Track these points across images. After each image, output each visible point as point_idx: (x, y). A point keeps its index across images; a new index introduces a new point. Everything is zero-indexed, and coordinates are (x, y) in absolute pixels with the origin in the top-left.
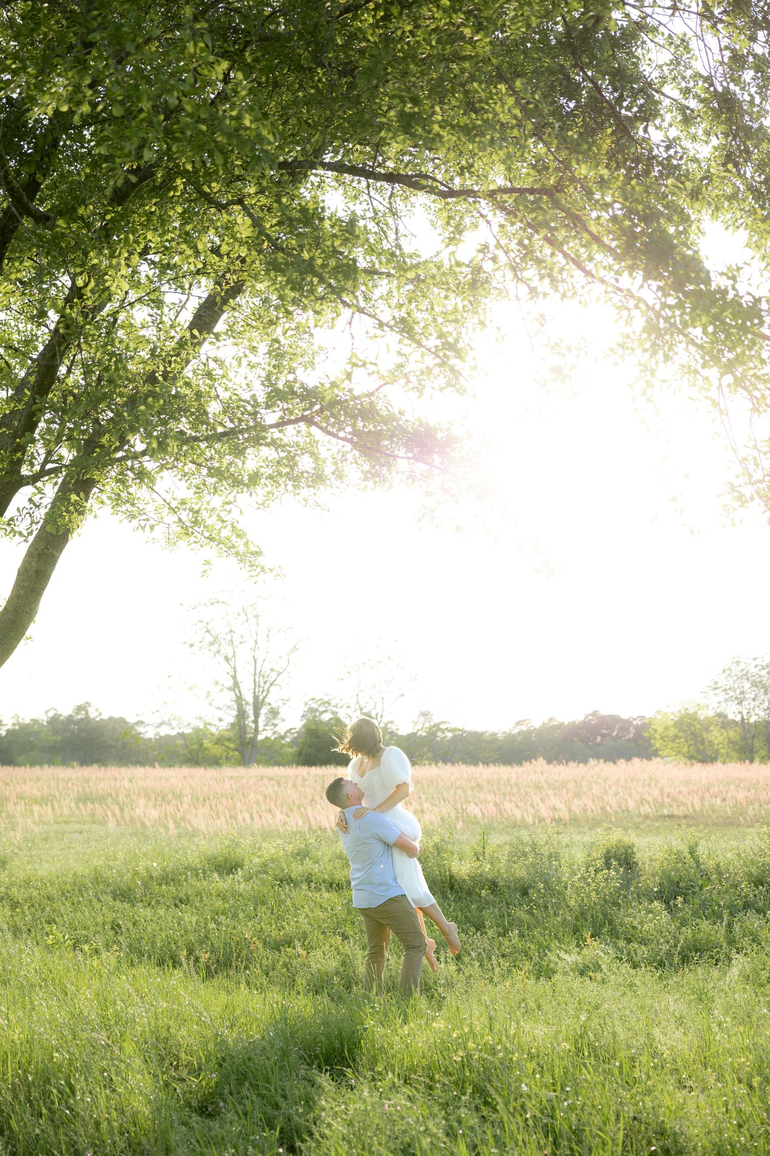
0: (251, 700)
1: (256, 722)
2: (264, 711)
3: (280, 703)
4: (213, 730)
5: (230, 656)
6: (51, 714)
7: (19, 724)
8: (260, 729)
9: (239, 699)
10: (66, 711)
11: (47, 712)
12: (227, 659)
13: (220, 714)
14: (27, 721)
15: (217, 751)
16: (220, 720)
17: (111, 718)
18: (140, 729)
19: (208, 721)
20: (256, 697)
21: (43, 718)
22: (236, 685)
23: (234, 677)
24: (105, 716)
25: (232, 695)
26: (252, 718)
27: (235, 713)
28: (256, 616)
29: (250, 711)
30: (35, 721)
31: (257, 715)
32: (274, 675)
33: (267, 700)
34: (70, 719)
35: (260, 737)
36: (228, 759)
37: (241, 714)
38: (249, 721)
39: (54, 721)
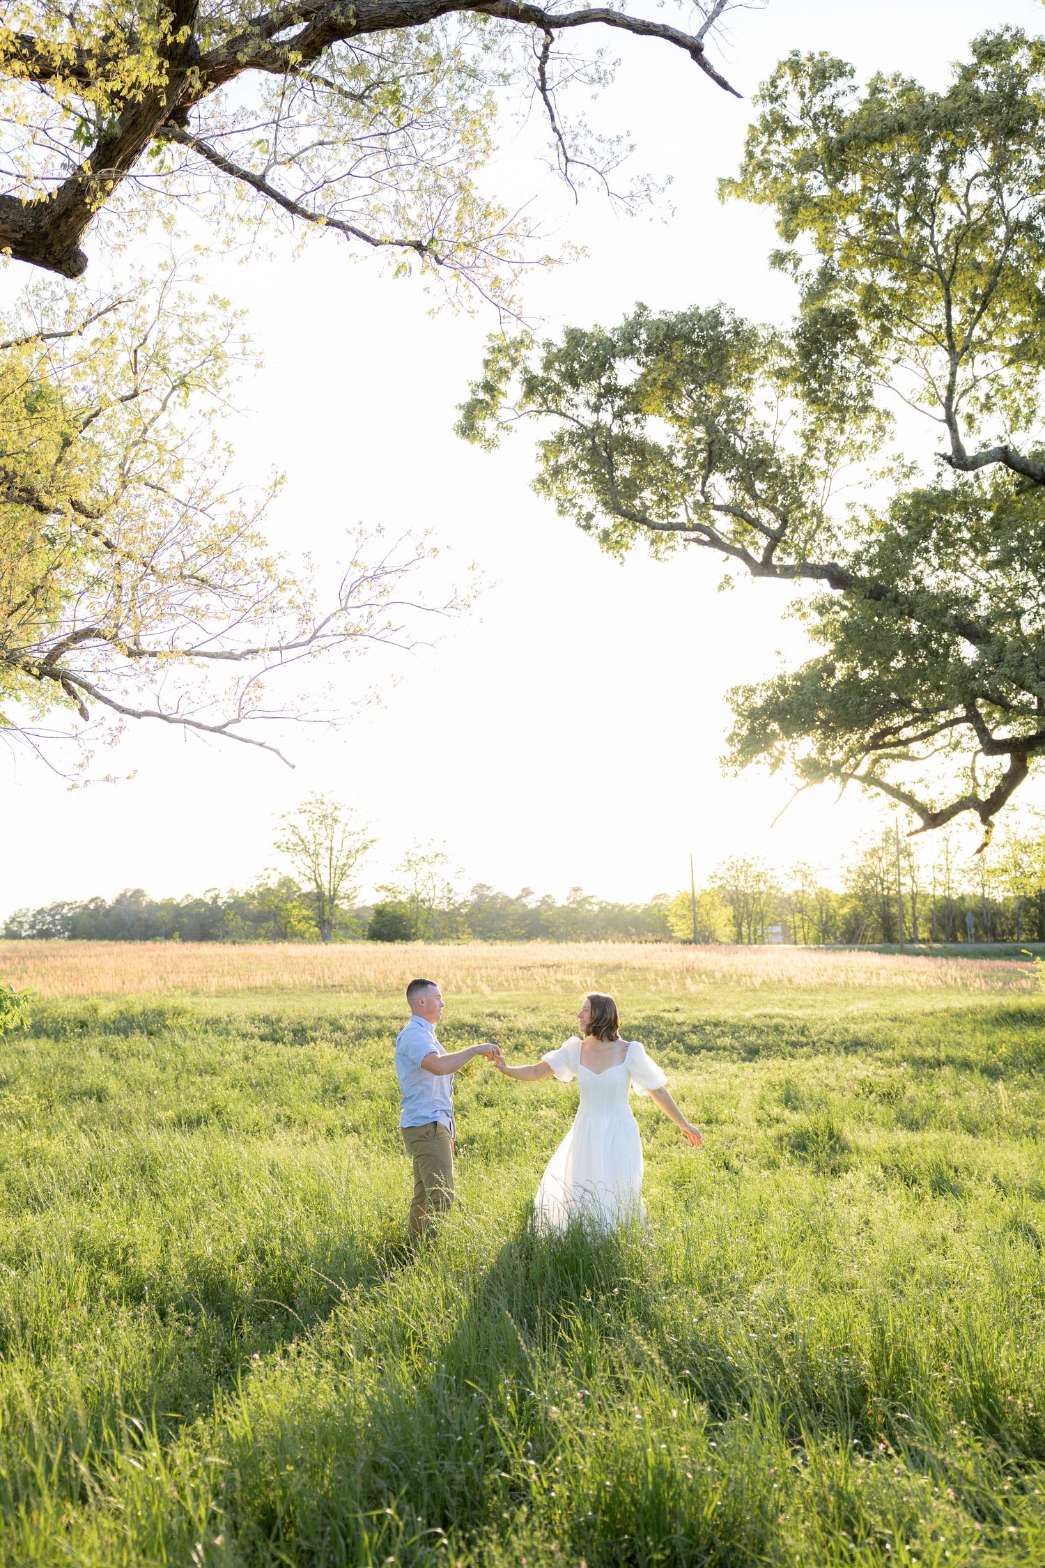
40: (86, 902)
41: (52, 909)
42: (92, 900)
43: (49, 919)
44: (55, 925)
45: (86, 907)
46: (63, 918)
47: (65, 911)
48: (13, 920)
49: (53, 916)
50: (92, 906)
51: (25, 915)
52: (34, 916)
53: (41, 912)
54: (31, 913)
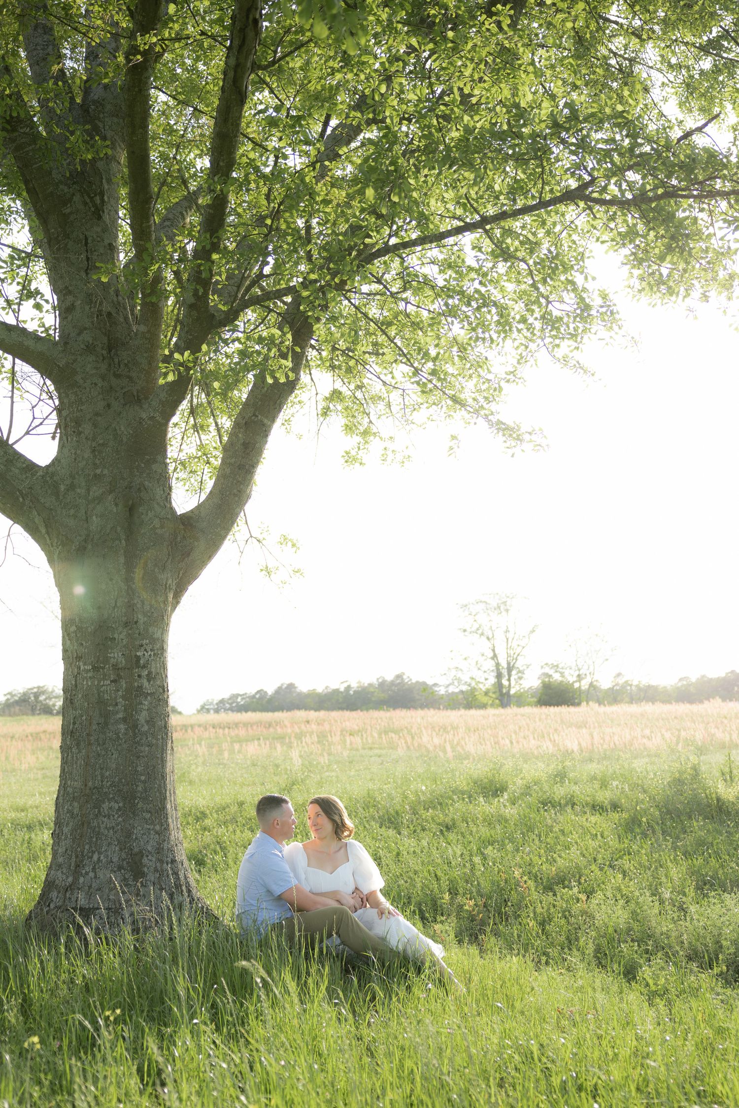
0: (505, 666)
1: (509, 680)
2: (514, 672)
3: (525, 667)
4: (481, 686)
5: (490, 636)
6: (380, 680)
7: (361, 687)
8: (512, 685)
9: (498, 665)
10: (389, 677)
11: (378, 679)
12: (488, 638)
13: (486, 675)
14: (366, 685)
15: (485, 700)
16: (486, 679)
17: (417, 682)
18: (436, 689)
19: (478, 680)
20: (509, 664)
21: (375, 681)
22: (495, 656)
23: (494, 650)
24: (414, 681)
25: (493, 663)
26: (507, 677)
27: (495, 674)
28: (507, 610)
29: (505, 672)
30: (370, 685)
31: (510, 675)
32: (520, 648)
33: (516, 665)
34: (392, 683)
35: (512, 692)
36: (492, 705)
37: (499, 676)
38: (505, 682)
39: (382, 684)
40: (253, 692)
41: (230, 699)
42: (258, 692)
43: (228, 706)
45: (254, 697)
46: (239, 704)
47: (239, 700)
48: (203, 706)
49: (231, 704)
50: (257, 696)
51: (211, 704)
52: (217, 704)
53: (222, 701)
54: (215, 702)
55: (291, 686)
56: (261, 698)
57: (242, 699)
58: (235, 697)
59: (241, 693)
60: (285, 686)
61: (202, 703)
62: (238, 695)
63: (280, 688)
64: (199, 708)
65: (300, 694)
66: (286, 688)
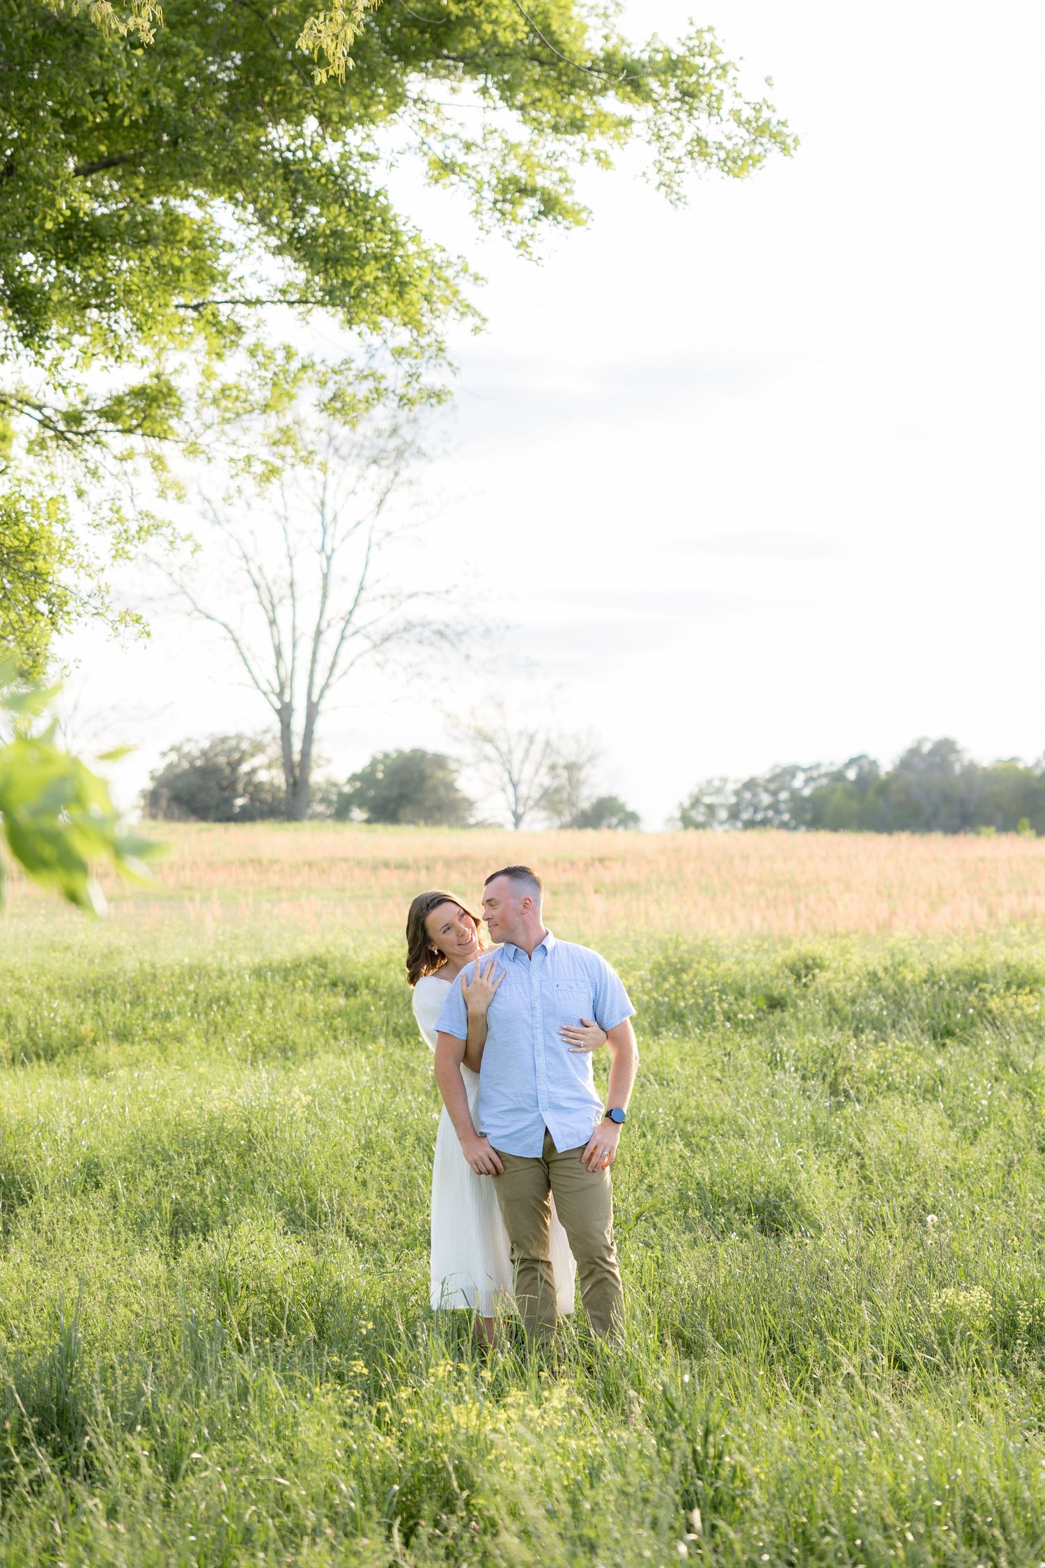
41: (772, 779)
42: (852, 762)
43: (766, 799)
44: (778, 812)
45: (838, 777)
46: (795, 796)
47: (798, 782)
48: (696, 802)
49: (774, 793)
50: (851, 774)
51: (719, 791)
52: (737, 793)
53: (750, 785)
54: (731, 787)
55: (945, 748)
56: (861, 782)
57: (807, 781)
58: (784, 775)
59: (805, 764)
60: (926, 748)
61: (695, 791)
62: (791, 772)
63: (914, 752)
64: (687, 803)
65: (971, 770)
66: (932, 752)
